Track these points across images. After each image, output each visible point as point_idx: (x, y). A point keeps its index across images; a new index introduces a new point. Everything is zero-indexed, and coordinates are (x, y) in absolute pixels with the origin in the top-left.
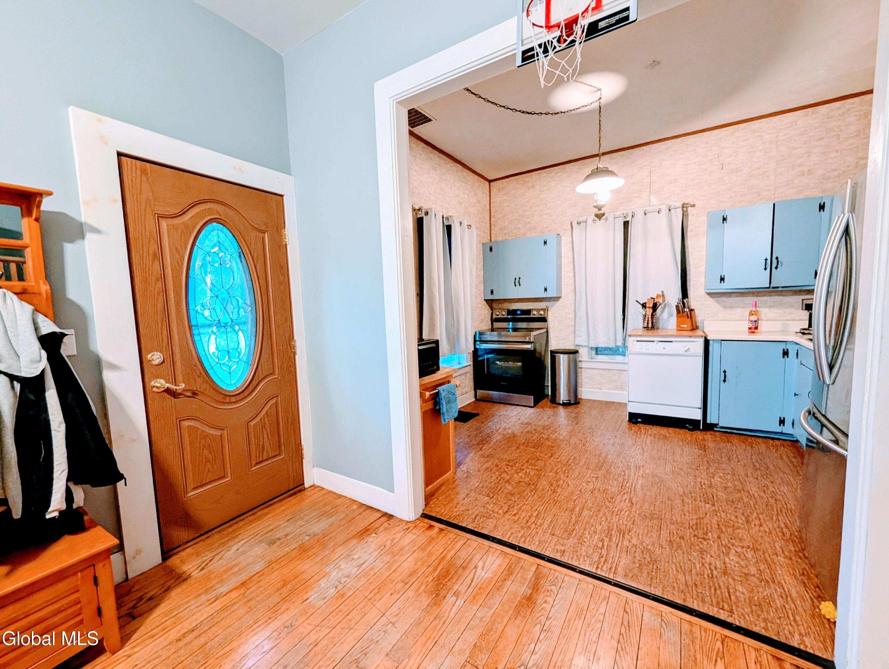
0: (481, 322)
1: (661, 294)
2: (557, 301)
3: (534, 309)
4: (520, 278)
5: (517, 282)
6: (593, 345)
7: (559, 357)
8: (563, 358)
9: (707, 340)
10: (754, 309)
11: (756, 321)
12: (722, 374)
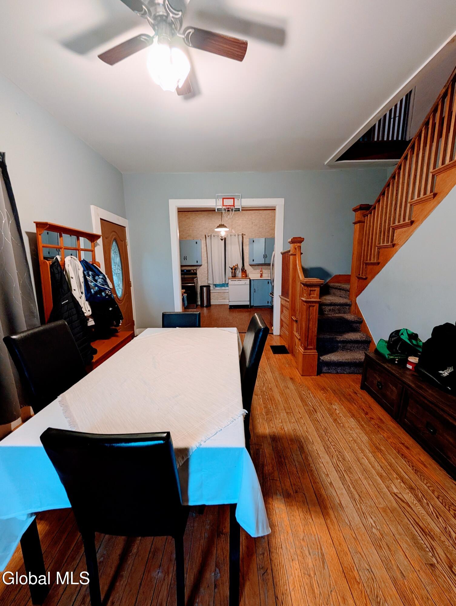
1: (237, 265)
2: (201, 266)
3: (193, 270)
5: (185, 258)
6: (215, 283)
7: (203, 288)
8: (205, 289)
9: (250, 280)
10: (261, 270)
11: (262, 274)
12: (254, 290)
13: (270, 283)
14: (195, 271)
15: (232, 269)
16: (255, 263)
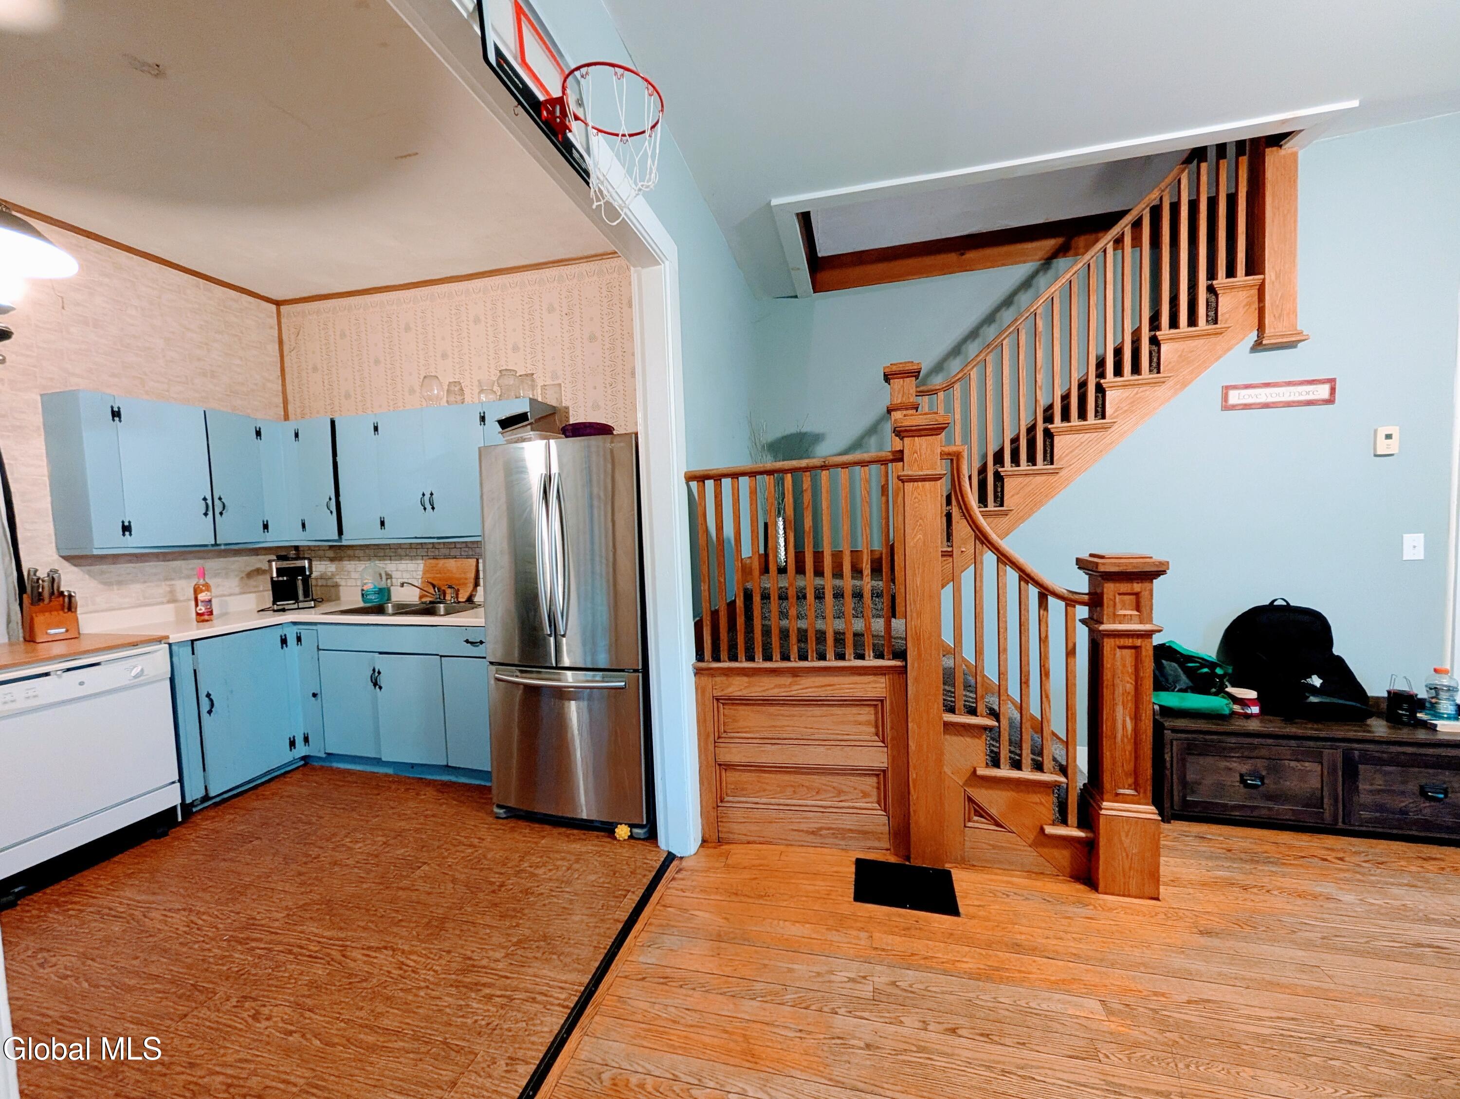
9: (170, 645)
10: (201, 581)
11: (210, 601)
12: (205, 702)
13: (292, 641)
16: (134, 542)
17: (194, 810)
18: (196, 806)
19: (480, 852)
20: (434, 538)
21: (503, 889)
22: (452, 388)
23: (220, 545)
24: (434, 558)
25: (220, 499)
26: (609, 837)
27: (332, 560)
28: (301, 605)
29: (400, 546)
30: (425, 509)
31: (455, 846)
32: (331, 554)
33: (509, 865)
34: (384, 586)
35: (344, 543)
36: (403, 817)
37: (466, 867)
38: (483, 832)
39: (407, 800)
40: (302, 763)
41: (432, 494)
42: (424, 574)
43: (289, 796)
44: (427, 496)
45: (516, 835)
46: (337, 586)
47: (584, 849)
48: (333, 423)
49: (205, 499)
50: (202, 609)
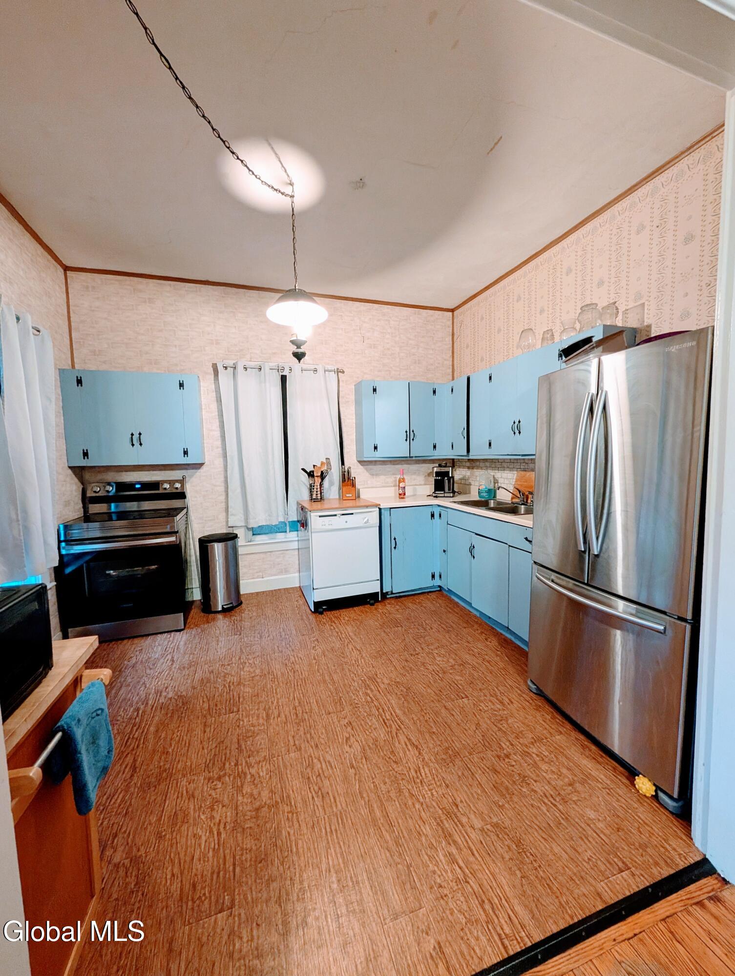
0: (66, 506)
1: (325, 461)
2: (199, 468)
3: (166, 482)
4: (140, 434)
5: (136, 440)
6: (253, 524)
7: (213, 548)
8: (218, 549)
9: (380, 509)
10: (402, 477)
11: (404, 488)
12: (393, 541)
13: (436, 515)
14: (178, 485)
15: (311, 474)
16: (379, 455)
17: (388, 596)
18: (388, 595)
19: (505, 712)
20: (519, 455)
21: (507, 760)
22: (546, 336)
23: (412, 457)
24: (525, 470)
25: (413, 431)
26: (628, 779)
27: (469, 468)
28: (446, 495)
29: (504, 461)
30: (515, 433)
31: (491, 695)
32: (468, 464)
33: (521, 740)
34: (492, 488)
35: (471, 457)
36: (471, 652)
37: (490, 719)
38: (514, 696)
39: (479, 640)
40: (439, 589)
41: (519, 422)
42: (516, 481)
43: (425, 607)
44: (517, 423)
45: (538, 715)
46: (470, 484)
47: (594, 773)
48: (468, 379)
49: (406, 432)
50: (401, 492)
